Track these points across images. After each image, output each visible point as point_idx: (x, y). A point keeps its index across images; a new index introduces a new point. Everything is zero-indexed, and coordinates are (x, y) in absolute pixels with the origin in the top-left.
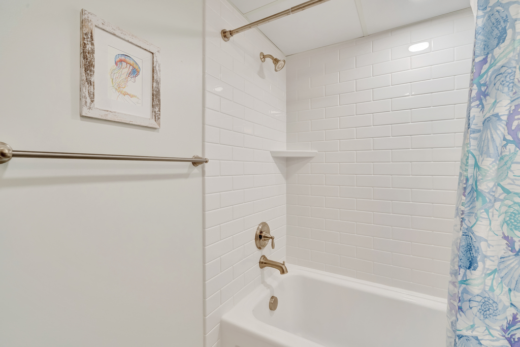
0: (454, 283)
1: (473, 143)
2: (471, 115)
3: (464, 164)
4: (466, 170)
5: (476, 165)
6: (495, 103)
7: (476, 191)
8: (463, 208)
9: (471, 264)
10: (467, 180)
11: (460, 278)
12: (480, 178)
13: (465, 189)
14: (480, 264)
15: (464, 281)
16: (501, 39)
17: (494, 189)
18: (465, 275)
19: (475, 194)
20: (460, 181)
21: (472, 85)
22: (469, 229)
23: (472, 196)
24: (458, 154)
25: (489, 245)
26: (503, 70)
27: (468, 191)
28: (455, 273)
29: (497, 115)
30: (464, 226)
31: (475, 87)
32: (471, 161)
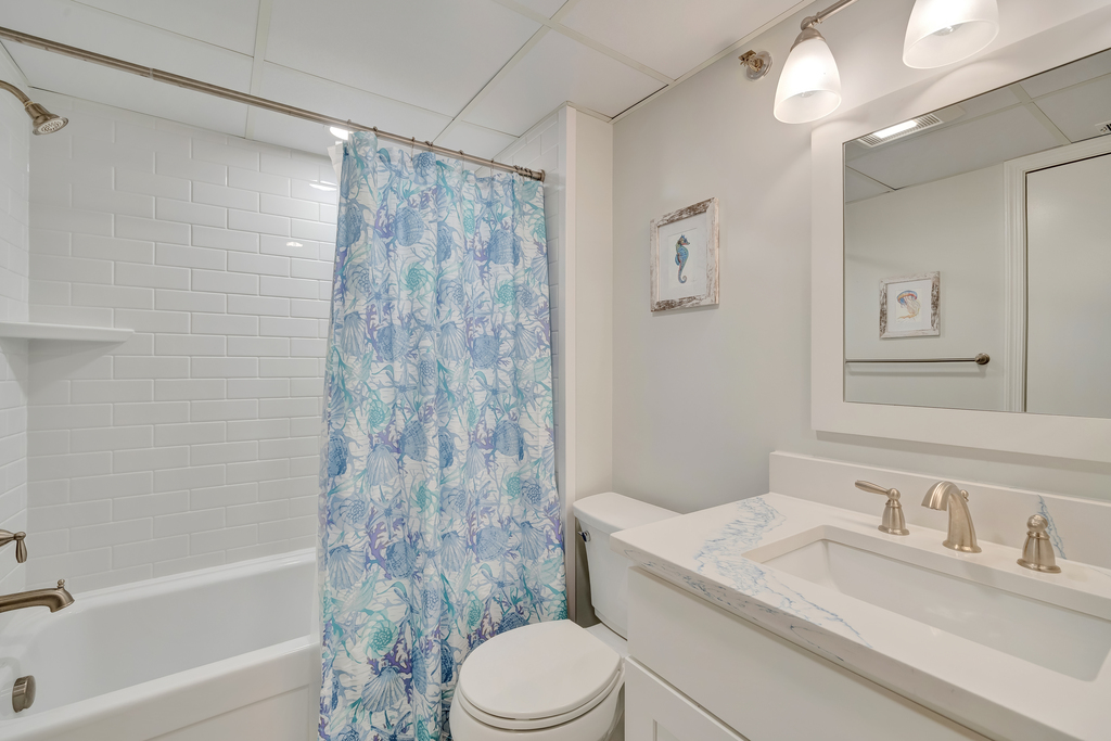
0: (323, 495)
1: (338, 338)
2: (335, 309)
3: (330, 361)
4: (331, 369)
5: (341, 363)
6: (355, 300)
7: (344, 390)
8: (329, 410)
9: (341, 469)
10: (333, 379)
11: (329, 488)
12: (346, 376)
13: (330, 388)
14: (349, 466)
15: (335, 490)
16: (356, 237)
17: (359, 387)
18: (334, 482)
19: (343, 394)
20: (326, 381)
21: (335, 276)
22: (339, 432)
23: (339, 396)
24: (324, 351)
25: (358, 446)
26: (359, 269)
27: (333, 391)
28: (324, 484)
29: (357, 313)
30: (331, 430)
31: (339, 278)
32: (336, 359)
